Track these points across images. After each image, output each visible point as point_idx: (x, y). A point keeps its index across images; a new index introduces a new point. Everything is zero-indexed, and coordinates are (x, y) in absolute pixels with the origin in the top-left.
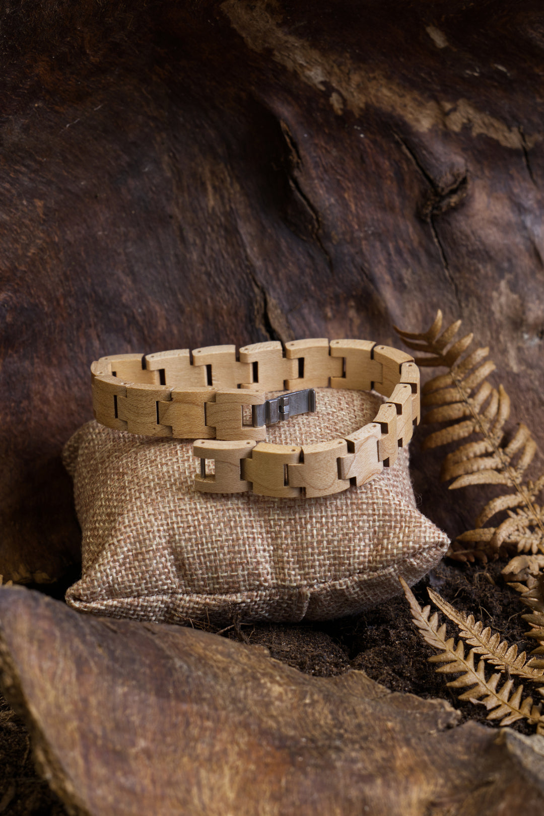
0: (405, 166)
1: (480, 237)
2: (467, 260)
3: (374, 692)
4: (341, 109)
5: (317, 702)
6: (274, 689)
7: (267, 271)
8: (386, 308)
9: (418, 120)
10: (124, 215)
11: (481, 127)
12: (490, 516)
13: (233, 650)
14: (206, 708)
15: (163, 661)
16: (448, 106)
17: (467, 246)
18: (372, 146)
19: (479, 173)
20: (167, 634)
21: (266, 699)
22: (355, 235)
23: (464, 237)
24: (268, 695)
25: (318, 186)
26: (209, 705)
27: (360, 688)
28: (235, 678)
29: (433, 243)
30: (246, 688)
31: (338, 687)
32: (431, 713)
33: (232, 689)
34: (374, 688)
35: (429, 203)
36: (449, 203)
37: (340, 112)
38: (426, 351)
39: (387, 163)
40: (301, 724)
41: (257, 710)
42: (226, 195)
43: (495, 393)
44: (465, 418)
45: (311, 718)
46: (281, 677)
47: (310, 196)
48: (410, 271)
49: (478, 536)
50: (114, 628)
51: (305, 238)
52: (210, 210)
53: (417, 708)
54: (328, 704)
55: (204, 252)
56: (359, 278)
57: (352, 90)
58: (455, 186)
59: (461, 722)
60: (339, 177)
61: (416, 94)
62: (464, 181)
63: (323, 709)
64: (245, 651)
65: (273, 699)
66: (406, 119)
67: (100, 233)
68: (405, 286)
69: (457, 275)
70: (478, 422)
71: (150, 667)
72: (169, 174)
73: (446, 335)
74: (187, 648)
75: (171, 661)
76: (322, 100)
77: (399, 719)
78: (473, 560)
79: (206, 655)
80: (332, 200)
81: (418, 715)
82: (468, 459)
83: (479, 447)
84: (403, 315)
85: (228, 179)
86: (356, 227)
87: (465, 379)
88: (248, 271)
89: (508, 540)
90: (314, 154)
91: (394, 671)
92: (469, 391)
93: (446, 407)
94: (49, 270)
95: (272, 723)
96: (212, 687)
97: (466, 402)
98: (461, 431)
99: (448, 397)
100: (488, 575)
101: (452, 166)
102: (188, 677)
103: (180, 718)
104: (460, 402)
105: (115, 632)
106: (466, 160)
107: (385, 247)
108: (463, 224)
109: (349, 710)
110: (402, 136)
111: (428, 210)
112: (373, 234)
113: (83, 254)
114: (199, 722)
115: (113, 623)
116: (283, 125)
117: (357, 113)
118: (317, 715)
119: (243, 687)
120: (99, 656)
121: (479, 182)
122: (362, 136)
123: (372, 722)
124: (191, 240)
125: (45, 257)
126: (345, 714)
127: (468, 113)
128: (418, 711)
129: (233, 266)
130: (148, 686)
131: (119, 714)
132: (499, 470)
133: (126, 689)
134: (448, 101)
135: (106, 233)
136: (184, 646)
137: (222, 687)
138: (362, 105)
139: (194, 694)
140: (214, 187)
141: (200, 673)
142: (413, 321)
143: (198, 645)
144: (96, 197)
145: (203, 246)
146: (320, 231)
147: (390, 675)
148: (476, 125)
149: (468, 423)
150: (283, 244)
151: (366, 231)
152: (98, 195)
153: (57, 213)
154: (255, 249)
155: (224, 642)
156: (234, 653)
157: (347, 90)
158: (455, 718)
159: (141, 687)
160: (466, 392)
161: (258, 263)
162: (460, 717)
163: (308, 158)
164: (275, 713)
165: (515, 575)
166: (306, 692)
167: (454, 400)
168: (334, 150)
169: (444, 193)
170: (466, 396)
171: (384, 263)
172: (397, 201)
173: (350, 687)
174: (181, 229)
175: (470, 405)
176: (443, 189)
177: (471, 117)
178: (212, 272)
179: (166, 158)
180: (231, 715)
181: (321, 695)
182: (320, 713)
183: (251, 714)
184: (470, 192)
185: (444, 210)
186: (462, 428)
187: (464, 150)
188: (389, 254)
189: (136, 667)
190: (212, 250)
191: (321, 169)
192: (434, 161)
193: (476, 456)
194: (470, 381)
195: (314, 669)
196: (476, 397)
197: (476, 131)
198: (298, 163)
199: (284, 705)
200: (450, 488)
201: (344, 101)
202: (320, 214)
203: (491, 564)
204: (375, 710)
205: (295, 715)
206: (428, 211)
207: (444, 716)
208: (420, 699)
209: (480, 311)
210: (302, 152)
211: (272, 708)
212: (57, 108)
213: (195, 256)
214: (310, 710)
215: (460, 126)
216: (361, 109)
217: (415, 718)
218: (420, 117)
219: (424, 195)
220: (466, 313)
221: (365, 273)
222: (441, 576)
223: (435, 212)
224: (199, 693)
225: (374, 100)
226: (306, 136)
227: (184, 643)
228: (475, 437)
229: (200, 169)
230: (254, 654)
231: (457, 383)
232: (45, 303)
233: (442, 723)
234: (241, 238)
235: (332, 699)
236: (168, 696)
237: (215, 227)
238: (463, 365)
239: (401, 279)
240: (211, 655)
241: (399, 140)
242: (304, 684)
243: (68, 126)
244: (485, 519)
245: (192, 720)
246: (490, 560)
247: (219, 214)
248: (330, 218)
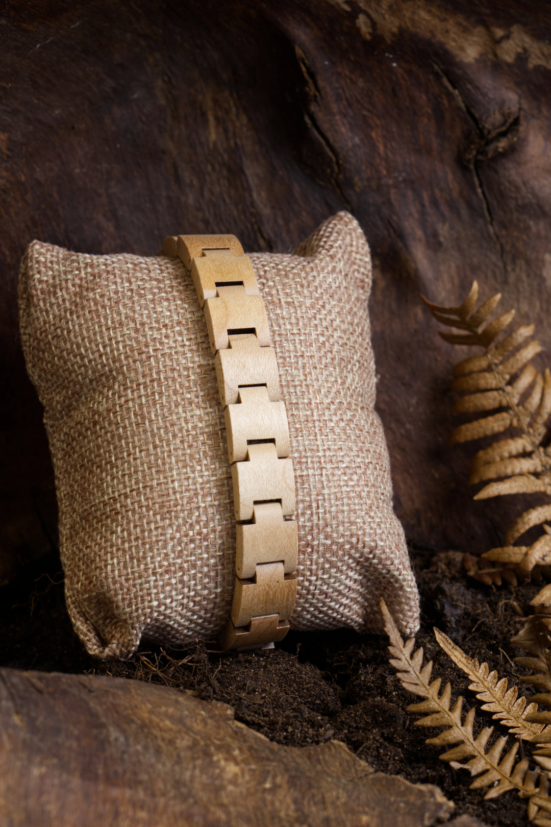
0: (445, 102)
1: (532, 189)
2: (515, 215)
3: (353, 771)
4: (369, 33)
5: (280, 786)
6: (228, 769)
7: (276, 221)
8: (416, 270)
9: (462, 49)
10: (107, 149)
11: (539, 58)
12: (522, 531)
13: (186, 713)
14: (141, 794)
15: (95, 731)
16: (499, 33)
17: (516, 199)
18: (406, 77)
19: (535, 112)
20: (107, 692)
21: (217, 782)
22: (383, 182)
23: (513, 189)
24: (220, 777)
25: (340, 123)
26: (145, 790)
27: (338, 764)
28: (182, 754)
29: (476, 193)
30: (194, 767)
31: (311, 762)
32: (419, 802)
33: (177, 768)
34: (354, 764)
35: (472, 147)
36: (497, 147)
37: (368, 37)
38: (458, 327)
39: (424, 97)
40: (256, 816)
41: (203, 796)
42: (231, 128)
43: (540, 381)
44: (501, 409)
45: (269, 808)
46: (240, 749)
47: (329, 135)
48: (447, 227)
49: (507, 556)
50: (40, 685)
51: (322, 183)
52: (211, 146)
53: (402, 794)
54: (292, 790)
55: (202, 196)
56: (386, 233)
57: (383, 12)
58: (504, 129)
59: (454, 815)
60: (365, 113)
61: (461, 18)
62: (516, 122)
63: (285, 797)
64: (203, 713)
65: (225, 783)
66: (448, 47)
67: (77, 171)
68: (440, 244)
69: (504, 232)
70: (517, 415)
71: (78, 739)
72: (162, 102)
73: (482, 310)
74: (130, 712)
75: (105, 731)
76: (347, 22)
77: (378, 809)
78: (499, 583)
79: (151, 721)
80: (357, 140)
81: (402, 805)
82: (502, 459)
83: (516, 445)
84: (437, 279)
85: (234, 110)
86: (385, 172)
87: (502, 363)
88: (253, 220)
89: (542, 563)
90: (337, 85)
91: (382, 735)
92: (507, 377)
93: (479, 395)
94: (13, 214)
95: (221, 815)
96: (152, 766)
97: (504, 391)
98: (495, 424)
99: (482, 384)
100: (515, 603)
101: (502, 104)
102: (124, 752)
103: (108, 806)
104: (497, 389)
105: (40, 692)
106: (520, 96)
107: (418, 197)
108: (513, 172)
109: (316, 799)
110: (442, 67)
111: (473, 154)
112: (404, 181)
113: (55, 195)
114: (130, 813)
115: (40, 679)
116: (299, 51)
117: (388, 39)
118: (277, 804)
119: (191, 766)
120: (15, 727)
121: (534, 123)
122: (394, 65)
123: (343, 816)
124: (187, 180)
125: (9, 199)
126: (312, 803)
127: (524, 41)
128: (403, 799)
129: (235, 213)
130: (73, 765)
131: (32, 803)
132: (537, 475)
133: (44, 770)
134: (500, 26)
135: (84, 170)
136: (126, 708)
137: (164, 765)
138: (395, 30)
139: (128, 775)
140: (217, 118)
141: (139, 748)
142: (449, 286)
143: (143, 707)
144: (73, 128)
145: (202, 188)
146: (341, 176)
147: (377, 741)
148: (533, 56)
149: (505, 415)
150: (297, 189)
151: (396, 178)
152: (76, 126)
153: (24, 148)
154: (263, 194)
155: (177, 702)
156: (187, 716)
157: (377, 11)
158: (446, 811)
159: (64, 767)
160: (504, 379)
161: (266, 211)
162: (452, 810)
163: (328, 89)
164: (226, 801)
165: (546, 607)
166: (269, 772)
167: (489, 387)
168: (361, 80)
169: (490, 137)
170: (503, 384)
171: (416, 215)
172: (435, 143)
173: (326, 762)
174: (175, 167)
175: (508, 394)
176: (489, 132)
177: (527, 46)
178: (211, 220)
179: (160, 83)
180: (171, 803)
181: (286, 777)
182: (281, 802)
183: (196, 803)
184: (522, 135)
185: (490, 155)
186: (497, 421)
187: (518, 84)
188: (423, 206)
189: (60, 740)
190: (212, 192)
191: (345, 102)
192: (480, 97)
193: (511, 457)
194: (509, 366)
195: (286, 731)
196: (515, 385)
197: (533, 62)
198: (315, 96)
199: (238, 790)
200: (476, 498)
201: (374, 24)
202: (341, 156)
203: (521, 589)
204: (349, 797)
205: (251, 803)
206: (471, 156)
207: (433, 808)
208: (408, 783)
209: (528, 276)
210: (321, 83)
211: (223, 794)
212: (24, 25)
213: (191, 200)
214: (269, 797)
215: (513, 56)
216: (394, 34)
217: (397, 810)
218: (465, 45)
219: (467, 136)
220: (512, 278)
221: (393, 227)
222: (459, 603)
223: (480, 157)
224: (135, 773)
225: (409, 24)
226: (326, 63)
227: (127, 704)
228: (512, 432)
229: (200, 97)
230: (212, 717)
231: (493, 367)
232: (7, 253)
233: (430, 818)
234: (247, 180)
235: (298, 783)
236: (96, 778)
237: (217, 166)
238: (501, 346)
239: (435, 235)
240: (157, 720)
241: (439, 71)
242: (268, 759)
243: (38, 46)
244: (517, 535)
245: (122, 809)
246: (520, 583)
247: (221, 151)
248: (353, 161)
